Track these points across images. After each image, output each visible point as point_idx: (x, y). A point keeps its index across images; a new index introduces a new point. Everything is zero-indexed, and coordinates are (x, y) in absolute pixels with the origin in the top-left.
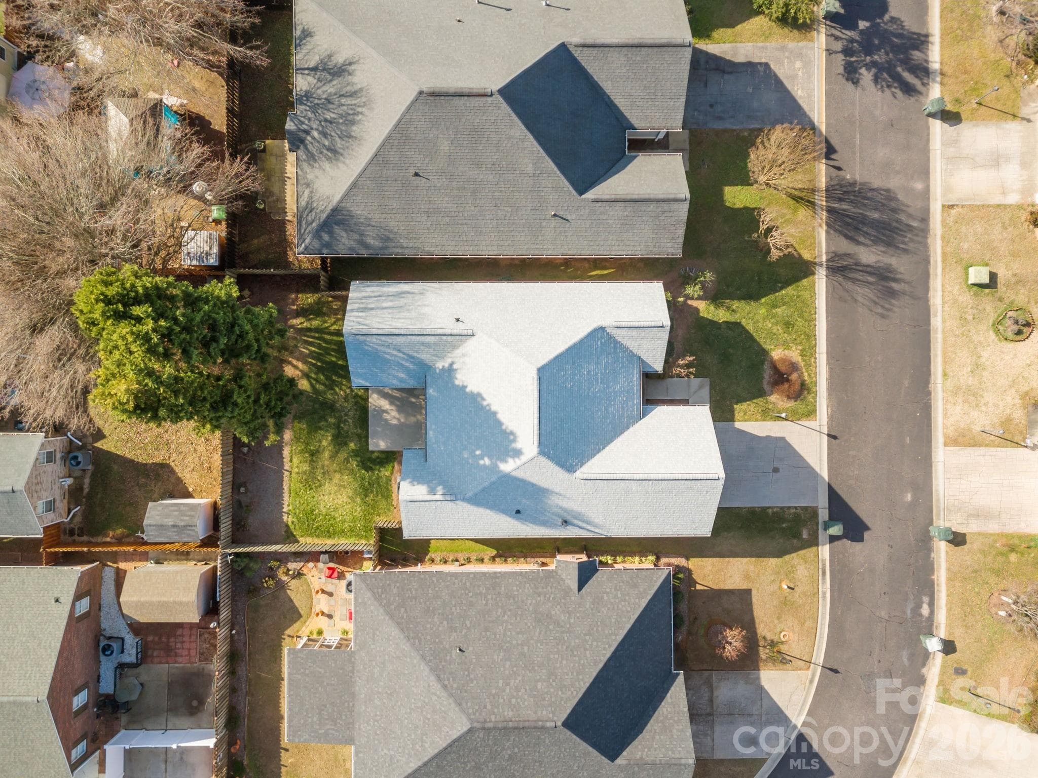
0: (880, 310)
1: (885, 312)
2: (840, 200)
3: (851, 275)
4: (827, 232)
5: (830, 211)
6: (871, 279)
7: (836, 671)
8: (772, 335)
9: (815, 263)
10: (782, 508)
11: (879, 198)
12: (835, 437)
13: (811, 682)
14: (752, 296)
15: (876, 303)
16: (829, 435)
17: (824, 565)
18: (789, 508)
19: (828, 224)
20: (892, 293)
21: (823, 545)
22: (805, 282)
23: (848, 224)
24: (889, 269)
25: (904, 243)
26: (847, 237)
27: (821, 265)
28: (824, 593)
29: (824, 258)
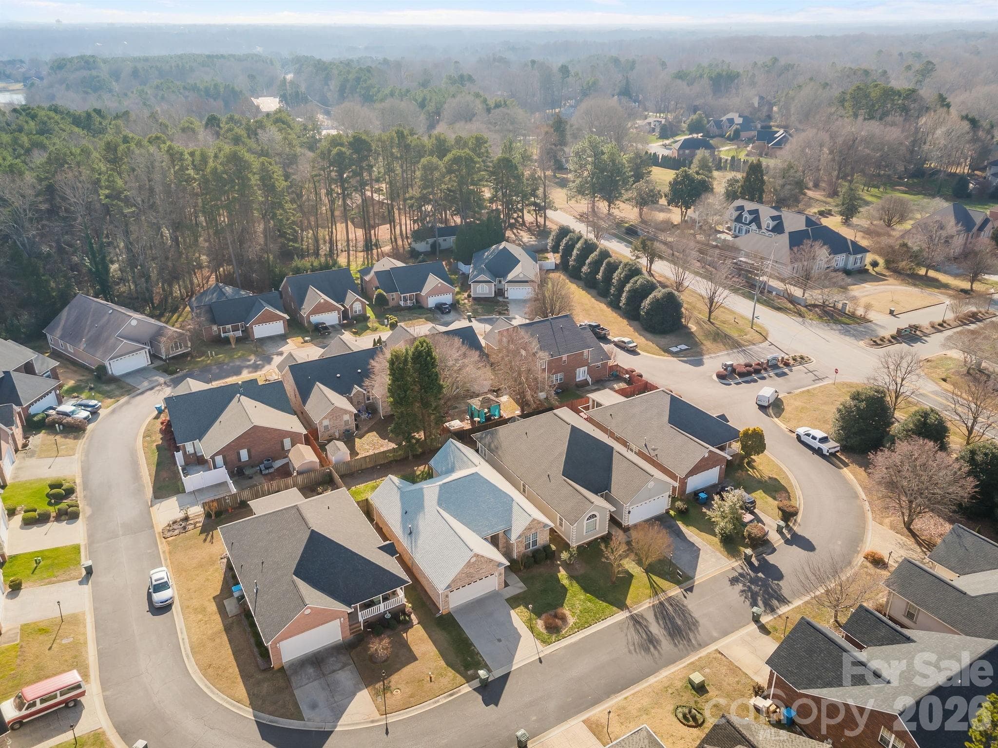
0: (632, 648)
1: (633, 652)
2: (671, 605)
3: (638, 627)
4: (649, 607)
5: (661, 603)
6: (644, 636)
7: (387, 733)
8: (573, 606)
9: (628, 609)
10: (478, 653)
11: (690, 620)
12: (541, 662)
13: (372, 722)
14: (586, 589)
15: (634, 644)
16: (540, 658)
17: (457, 692)
18: (481, 657)
19: (653, 606)
20: (647, 650)
21: (470, 686)
22: (615, 609)
23: (662, 613)
24: (658, 642)
25: (679, 642)
26: (656, 616)
27: (630, 612)
28: (438, 701)
29: (635, 612)
